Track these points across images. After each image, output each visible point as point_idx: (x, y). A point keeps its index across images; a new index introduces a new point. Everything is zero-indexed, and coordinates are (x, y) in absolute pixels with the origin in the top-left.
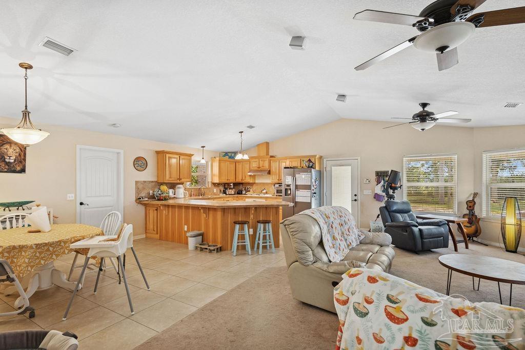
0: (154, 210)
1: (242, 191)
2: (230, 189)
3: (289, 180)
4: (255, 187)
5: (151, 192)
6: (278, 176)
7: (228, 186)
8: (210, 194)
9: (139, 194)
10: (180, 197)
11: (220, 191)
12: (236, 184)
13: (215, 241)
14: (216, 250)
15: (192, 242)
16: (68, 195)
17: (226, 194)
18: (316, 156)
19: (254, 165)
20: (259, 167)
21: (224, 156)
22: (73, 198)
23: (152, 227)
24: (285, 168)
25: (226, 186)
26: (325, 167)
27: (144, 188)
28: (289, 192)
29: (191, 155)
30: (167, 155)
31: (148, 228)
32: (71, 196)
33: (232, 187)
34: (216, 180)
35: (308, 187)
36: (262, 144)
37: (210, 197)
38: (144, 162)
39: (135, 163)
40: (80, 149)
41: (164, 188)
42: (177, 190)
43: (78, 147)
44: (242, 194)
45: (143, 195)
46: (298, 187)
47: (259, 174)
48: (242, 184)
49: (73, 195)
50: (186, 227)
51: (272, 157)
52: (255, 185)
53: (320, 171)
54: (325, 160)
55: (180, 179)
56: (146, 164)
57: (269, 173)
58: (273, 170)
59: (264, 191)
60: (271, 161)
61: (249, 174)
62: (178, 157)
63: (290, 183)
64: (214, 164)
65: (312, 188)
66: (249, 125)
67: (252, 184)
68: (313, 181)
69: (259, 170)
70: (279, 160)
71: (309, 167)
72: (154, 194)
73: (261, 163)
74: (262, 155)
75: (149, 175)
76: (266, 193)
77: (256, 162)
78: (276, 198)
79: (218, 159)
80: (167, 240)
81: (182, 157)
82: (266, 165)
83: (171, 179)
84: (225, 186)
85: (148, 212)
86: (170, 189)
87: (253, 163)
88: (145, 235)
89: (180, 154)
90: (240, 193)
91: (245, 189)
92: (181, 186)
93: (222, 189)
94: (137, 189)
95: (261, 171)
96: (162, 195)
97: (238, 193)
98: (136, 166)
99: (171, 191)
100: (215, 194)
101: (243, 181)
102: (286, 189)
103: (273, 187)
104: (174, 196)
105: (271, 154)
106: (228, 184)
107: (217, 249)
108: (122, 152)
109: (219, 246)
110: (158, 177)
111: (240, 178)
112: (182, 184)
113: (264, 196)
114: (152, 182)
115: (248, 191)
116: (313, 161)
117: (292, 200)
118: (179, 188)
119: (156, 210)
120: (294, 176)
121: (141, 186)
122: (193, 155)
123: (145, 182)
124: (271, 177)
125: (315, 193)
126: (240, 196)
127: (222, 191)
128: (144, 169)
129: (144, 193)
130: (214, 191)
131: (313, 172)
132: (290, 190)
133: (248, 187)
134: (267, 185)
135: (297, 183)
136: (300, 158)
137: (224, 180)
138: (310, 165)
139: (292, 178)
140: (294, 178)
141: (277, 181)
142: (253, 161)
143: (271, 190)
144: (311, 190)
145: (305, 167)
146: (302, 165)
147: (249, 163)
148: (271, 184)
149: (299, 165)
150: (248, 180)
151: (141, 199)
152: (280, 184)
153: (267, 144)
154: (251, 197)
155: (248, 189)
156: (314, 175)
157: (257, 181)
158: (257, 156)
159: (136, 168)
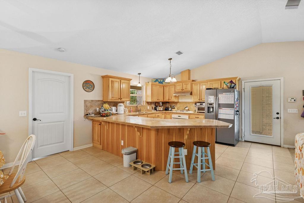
0: (98, 124)
1: (168, 108)
2: (160, 106)
3: (211, 99)
4: (178, 105)
5: (98, 109)
6: (199, 96)
7: (158, 104)
8: (145, 110)
9: (87, 111)
10: (121, 113)
11: (152, 108)
12: (164, 103)
13: (148, 159)
14: (150, 172)
15: (126, 160)
16: (20, 112)
17: (157, 111)
18: (237, 77)
19: (179, 88)
20: (182, 90)
21: (155, 82)
22: (26, 115)
23: (97, 138)
24: (207, 89)
25: (157, 105)
26: (243, 87)
27: (91, 106)
28: (211, 110)
29: (130, 80)
30: (110, 79)
31: (94, 139)
32: (23, 113)
33: (161, 105)
34: (150, 100)
35: (231, 106)
36: (185, 71)
37: (144, 112)
38: (92, 84)
39: (84, 85)
40: (33, 72)
41: (106, 106)
42: (118, 108)
43: (30, 70)
44: (168, 110)
45: (91, 111)
46: (221, 106)
47: (183, 94)
48: (168, 102)
49: (25, 112)
50: (122, 141)
51: (193, 81)
52: (178, 103)
53: (239, 91)
54: (243, 82)
55: (121, 99)
56: (93, 86)
57: (191, 94)
58: (194, 91)
59: (187, 108)
60: (193, 85)
61: (174, 95)
62: (119, 80)
63: (212, 102)
64: (147, 87)
65: (235, 107)
66: (177, 51)
67: (176, 103)
68: (236, 100)
69: (183, 92)
70: (201, 83)
71: (230, 87)
72: (100, 111)
73: (184, 86)
74: (185, 80)
75: (95, 95)
76: (188, 110)
77: (180, 85)
78: (198, 115)
79: (150, 83)
80: (107, 150)
81: (122, 81)
82: (189, 88)
83: (113, 99)
84: (155, 104)
85: (94, 125)
86: (114, 106)
87: (178, 86)
88: (92, 144)
89: (121, 79)
90: (167, 109)
91: (171, 107)
92: (122, 104)
93: (154, 106)
94: (86, 106)
95: (184, 92)
96: (104, 112)
97: (166, 110)
99: (114, 108)
100: (148, 110)
101: (170, 101)
102: (208, 107)
103: (195, 105)
104: (117, 112)
105: (192, 79)
106: (158, 103)
107: (151, 170)
108: (72, 75)
109: (153, 166)
110: (103, 96)
111: (167, 98)
112: (123, 102)
113: (186, 112)
114: (99, 101)
115: (173, 108)
116: (234, 81)
117: (215, 117)
118: (120, 106)
119: (100, 124)
120: (216, 96)
121: (89, 105)
123: (92, 101)
124: (193, 98)
125: (237, 111)
126: (168, 112)
127: (154, 108)
128: (92, 90)
129: (91, 110)
130: (147, 108)
131: (236, 92)
132: (213, 107)
133: (174, 105)
134: (189, 103)
135: (220, 102)
136: (221, 80)
137: (155, 100)
138: (232, 86)
139: (215, 97)
140: (217, 97)
141: (198, 101)
142: (177, 84)
143: (192, 108)
144: (234, 108)
145: (227, 88)
146: (222, 87)
147: (174, 86)
148: (192, 103)
149: (219, 87)
150: (174, 100)
151: (88, 115)
152: (201, 103)
153: (189, 71)
154: (177, 113)
155: (173, 107)
156: (236, 95)
157: (180, 101)
158: (180, 81)
159: (85, 89)
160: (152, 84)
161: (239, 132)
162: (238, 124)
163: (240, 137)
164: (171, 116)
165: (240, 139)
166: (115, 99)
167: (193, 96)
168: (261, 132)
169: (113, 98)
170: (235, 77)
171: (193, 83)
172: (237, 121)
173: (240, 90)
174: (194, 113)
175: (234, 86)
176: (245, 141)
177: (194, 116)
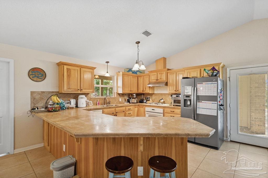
1: (143, 100)
2: (133, 98)
3: (189, 90)
4: (154, 97)
6: (175, 87)
7: (132, 96)
8: (116, 102)
9: (35, 104)
10: (82, 106)
11: (125, 100)
12: (138, 95)
17: (130, 103)
18: (220, 63)
19: (153, 78)
20: (157, 80)
21: (128, 72)
24: (184, 78)
25: (130, 96)
26: (228, 76)
27: (41, 99)
28: (189, 103)
29: (93, 68)
30: (65, 67)
33: (135, 97)
34: (120, 91)
35: (212, 99)
36: (160, 59)
38: (42, 73)
39: (31, 73)
42: (79, 100)
44: (143, 102)
45: (40, 105)
46: (200, 98)
47: (157, 85)
48: (143, 94)
51: (168, 70)
52: (154, 95)
54: (228, 70)
55: (81, 90)
56: (44, 75)
57: (167, 84)
58: (170, 81)
59: (162, 101)
60: (169, 74)
62: (79, 69)
63: (190, 94)
64: (118, 77)
65: (219, 99)
66: (143, 31)
67: (151, 95)
68: (219, 91)
70: (176, 73)
71: (212, 76)
73: (159, 76)
74: (160, 69)
75: (48, 86)
76: (164, 103)
77: (155, 75)
78: (174, 108)
79: (121, 73)
81: (83, 69)
82: (164, 78)
83: (70, 90)
87: (152, 76)
88: (43, 144)
89: (81, 67)
90: (141, 101)
91: (146, 99)
92: (84, 96)
93: (127, 98)
94: (33, 99)
95: (159, 83)
96: (52, 106)
97: (140, 102)
98: (31, 76)
99: (73, 101)
100: (120, 103)
101: (144, 92)
102: (185, 100)
103: (170, 97)
105: (167, 67)
106: (132, 94)
108: (12, 61)
110: (59, 87)
111: (142, 89)
112: (85, 94)
113: (161, 105)
115: (148, 100)
116: (217, 68)
118: (82, 98)
120: (194, 86)
121: (37, 97)
122: (95, 68)
123: (43, 92)
124: (168, 89)
125: (222, 105)
126: (141, 105)
127: (127, 100)
128: (42, 79)
129: (41, 103)
130: (119, 100)
131: (219, 82)
132: (190, 100)
133: (148, 97)
134: (165, 94)
135: (199, 94)
136: (200, 67)
137: (127, 91)
138: (214, 74)
139: (193, 88)
140: (195, 88)
141: (174, 92)
142: (151, 74)
143: (168, 100)
144: (217, 101)
145: (208, 76)
146: (202, 75)
147: (148, 76)
148: (168, 94)
149: (199, 76)
150: (148, 91)
151: (35, 109)
152: (178, 95)
153: (165, 59)
154: (150, 106)
155: (148, 98)
156: (220, 85)
157: (155, 92)
158: (155, 70)
159: (31, 78)
160: (123, 74)
161: (223, 130)
162: (222, 121)
163: (225, 136)
164: (145, 109)
165: (225, 138)
166: (72, 90)
167: (169, 87)
168: (249, 128)
169: (69, 88)
170: (218, 63)
171: (169, 73)
172: (221, 118)
173: (224, 79)
174: (170, 106)
175: (217, 74)
176: (231, 141)
177: (169, 110)
